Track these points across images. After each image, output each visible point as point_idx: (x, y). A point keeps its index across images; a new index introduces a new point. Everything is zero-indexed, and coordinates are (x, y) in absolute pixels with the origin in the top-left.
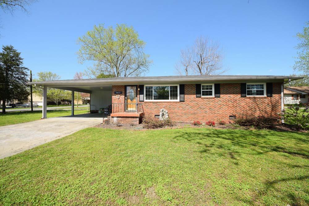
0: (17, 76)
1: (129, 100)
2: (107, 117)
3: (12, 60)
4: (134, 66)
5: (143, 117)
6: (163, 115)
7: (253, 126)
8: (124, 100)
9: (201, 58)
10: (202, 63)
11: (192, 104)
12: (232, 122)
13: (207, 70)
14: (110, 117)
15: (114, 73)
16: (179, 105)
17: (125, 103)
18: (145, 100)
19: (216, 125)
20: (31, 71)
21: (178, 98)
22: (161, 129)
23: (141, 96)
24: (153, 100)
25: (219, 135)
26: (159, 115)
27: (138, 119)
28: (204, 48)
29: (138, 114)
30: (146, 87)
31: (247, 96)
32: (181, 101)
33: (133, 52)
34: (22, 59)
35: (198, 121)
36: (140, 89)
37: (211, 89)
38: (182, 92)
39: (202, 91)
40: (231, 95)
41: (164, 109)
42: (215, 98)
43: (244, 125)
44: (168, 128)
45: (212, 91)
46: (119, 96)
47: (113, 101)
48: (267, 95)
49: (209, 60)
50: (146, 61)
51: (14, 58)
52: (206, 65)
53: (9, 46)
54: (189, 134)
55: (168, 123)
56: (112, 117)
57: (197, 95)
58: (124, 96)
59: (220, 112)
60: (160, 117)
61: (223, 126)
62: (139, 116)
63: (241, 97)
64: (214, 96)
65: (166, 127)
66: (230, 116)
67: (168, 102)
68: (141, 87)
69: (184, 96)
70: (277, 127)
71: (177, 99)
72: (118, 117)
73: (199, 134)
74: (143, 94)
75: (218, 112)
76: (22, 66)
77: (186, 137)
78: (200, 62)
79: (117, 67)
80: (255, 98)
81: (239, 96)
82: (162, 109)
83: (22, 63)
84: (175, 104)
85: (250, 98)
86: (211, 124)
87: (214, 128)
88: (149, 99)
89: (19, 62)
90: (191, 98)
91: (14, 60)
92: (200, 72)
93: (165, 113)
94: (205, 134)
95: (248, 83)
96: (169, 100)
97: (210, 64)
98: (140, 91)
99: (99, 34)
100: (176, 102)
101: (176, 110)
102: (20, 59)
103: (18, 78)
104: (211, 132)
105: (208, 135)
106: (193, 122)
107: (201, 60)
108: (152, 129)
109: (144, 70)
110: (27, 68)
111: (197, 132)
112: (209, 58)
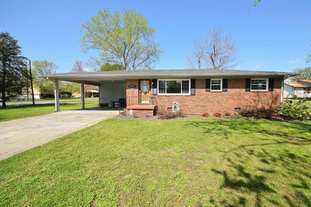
0: (15, 66)
1: (143, 94)
2: (123, 110)
3: (9, 49)
4: (143, 56)
5: (157, 110)
6: (175, 107)
7: (253, 117)
8: (138, 93)
9: (214, 49)
10: (215, 55)
11: (202, 97)
12: (237, 113)
13: (220, 61)
14: (126, 109)
15: (122, 63)
16: (190, 98)
17: (139, 96)
18: (159, 94)
19: (222, 116)
20: (30, 61)
21: (190, 91)
22: (174, 119)
23: (155, 90)
24: (166, 94)
25: (222, 123)
26: (172, 108)
27: (153, 111)
28: (218, 38)
29: (152, 107)
30: (159, 81)
31: (251, 90)
32: (192, 95)
33: (142, 40)
34: (20, 48)
35: (207, 113)
36: (153, 84)
37: (220, 83)
38: (193, 87)
39: (212, 86)
40: (237, 89)
41: (176, 102)
42: (223, 92)
43: (245, 116)
44: (180, 118)
45: (220, 86)
46: (133, 89)
47: (127, 95)
48: (269, 89)
49: (223, 51)
50: (155, 50)
51: (11, 47)
52: (219, 57)
53: (5, 33)
54: (197, 123)
55: (180, 114)
56: (128, 109)
57: (207, 89)
58: (138, 90)
59: (227, 105)
60: (173, 109)
61: (228, 117)
62: (153, 108)
63: (246, 91)
64: (222, 91)
65: (178, 118)
66: (235, 109)
67: (180, 96)
68: (155, 81)
69: (195, 90)
70: (272, 117)
71: (188, 93)
72: (133, 109)
73: (206, 122)
74: (156, 88)
75: (225, 105)
76: (20, 56)
77: (195, 124)
78: (214, 54)
79: (124, 57)
80: (258, 92)
81: (244, 90)
82: (175, 102)
83: (20, 52)
84: (186, 98)
85: (253, 92)
86: (218, 115)
87: (220, 119)
88: (162, 93)
89: (16, 50)
90: (201, 92)
91: (11, 49)
92: (213, 64)
93: (177, 106)
94: (211, 123)
95: (252, 78)
96: (181, 94)
97: (223, 55)
98: (153, 85)
99: (104, 19)
100: (188, 96)
101: (187, 103)
102: (18, 47)
103: (16, 68)
104: (216, 121)
105: (212, 123)
106: (202, 114)
107: (215, 52)
108: (166, 120)
109: (154, 61)
110: (25, 58)
111: (205, 121)
112: (222, 49)
